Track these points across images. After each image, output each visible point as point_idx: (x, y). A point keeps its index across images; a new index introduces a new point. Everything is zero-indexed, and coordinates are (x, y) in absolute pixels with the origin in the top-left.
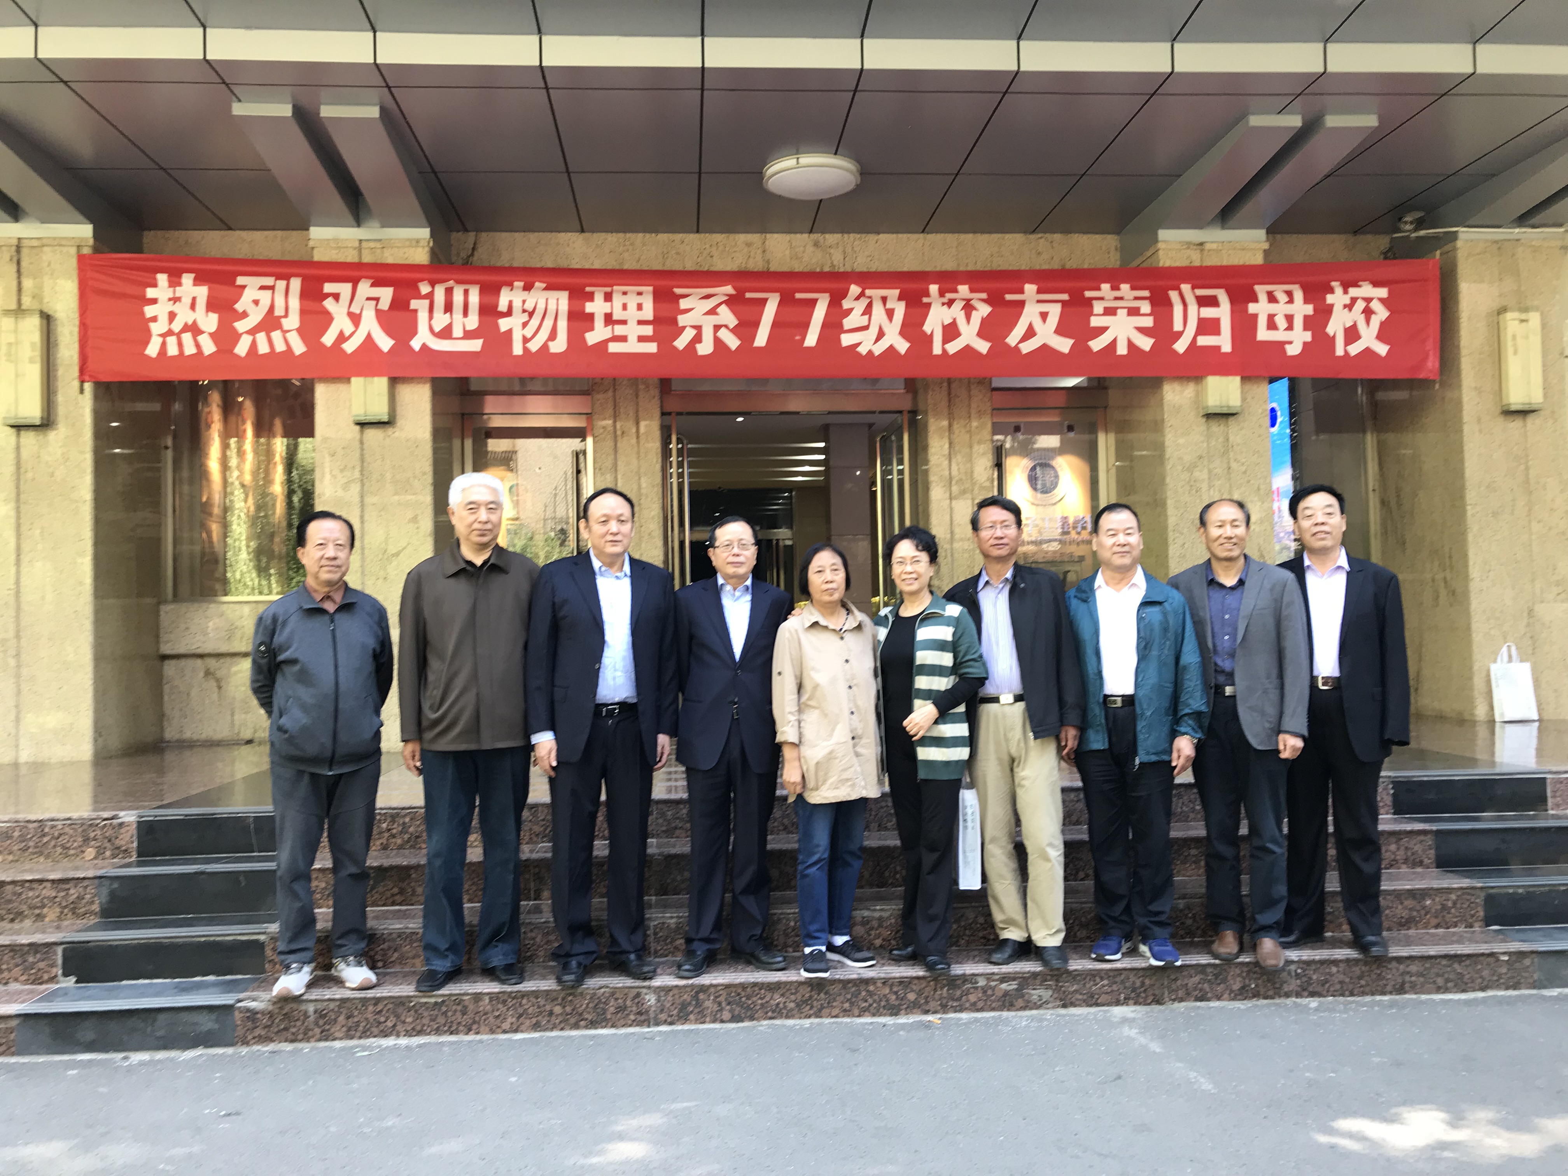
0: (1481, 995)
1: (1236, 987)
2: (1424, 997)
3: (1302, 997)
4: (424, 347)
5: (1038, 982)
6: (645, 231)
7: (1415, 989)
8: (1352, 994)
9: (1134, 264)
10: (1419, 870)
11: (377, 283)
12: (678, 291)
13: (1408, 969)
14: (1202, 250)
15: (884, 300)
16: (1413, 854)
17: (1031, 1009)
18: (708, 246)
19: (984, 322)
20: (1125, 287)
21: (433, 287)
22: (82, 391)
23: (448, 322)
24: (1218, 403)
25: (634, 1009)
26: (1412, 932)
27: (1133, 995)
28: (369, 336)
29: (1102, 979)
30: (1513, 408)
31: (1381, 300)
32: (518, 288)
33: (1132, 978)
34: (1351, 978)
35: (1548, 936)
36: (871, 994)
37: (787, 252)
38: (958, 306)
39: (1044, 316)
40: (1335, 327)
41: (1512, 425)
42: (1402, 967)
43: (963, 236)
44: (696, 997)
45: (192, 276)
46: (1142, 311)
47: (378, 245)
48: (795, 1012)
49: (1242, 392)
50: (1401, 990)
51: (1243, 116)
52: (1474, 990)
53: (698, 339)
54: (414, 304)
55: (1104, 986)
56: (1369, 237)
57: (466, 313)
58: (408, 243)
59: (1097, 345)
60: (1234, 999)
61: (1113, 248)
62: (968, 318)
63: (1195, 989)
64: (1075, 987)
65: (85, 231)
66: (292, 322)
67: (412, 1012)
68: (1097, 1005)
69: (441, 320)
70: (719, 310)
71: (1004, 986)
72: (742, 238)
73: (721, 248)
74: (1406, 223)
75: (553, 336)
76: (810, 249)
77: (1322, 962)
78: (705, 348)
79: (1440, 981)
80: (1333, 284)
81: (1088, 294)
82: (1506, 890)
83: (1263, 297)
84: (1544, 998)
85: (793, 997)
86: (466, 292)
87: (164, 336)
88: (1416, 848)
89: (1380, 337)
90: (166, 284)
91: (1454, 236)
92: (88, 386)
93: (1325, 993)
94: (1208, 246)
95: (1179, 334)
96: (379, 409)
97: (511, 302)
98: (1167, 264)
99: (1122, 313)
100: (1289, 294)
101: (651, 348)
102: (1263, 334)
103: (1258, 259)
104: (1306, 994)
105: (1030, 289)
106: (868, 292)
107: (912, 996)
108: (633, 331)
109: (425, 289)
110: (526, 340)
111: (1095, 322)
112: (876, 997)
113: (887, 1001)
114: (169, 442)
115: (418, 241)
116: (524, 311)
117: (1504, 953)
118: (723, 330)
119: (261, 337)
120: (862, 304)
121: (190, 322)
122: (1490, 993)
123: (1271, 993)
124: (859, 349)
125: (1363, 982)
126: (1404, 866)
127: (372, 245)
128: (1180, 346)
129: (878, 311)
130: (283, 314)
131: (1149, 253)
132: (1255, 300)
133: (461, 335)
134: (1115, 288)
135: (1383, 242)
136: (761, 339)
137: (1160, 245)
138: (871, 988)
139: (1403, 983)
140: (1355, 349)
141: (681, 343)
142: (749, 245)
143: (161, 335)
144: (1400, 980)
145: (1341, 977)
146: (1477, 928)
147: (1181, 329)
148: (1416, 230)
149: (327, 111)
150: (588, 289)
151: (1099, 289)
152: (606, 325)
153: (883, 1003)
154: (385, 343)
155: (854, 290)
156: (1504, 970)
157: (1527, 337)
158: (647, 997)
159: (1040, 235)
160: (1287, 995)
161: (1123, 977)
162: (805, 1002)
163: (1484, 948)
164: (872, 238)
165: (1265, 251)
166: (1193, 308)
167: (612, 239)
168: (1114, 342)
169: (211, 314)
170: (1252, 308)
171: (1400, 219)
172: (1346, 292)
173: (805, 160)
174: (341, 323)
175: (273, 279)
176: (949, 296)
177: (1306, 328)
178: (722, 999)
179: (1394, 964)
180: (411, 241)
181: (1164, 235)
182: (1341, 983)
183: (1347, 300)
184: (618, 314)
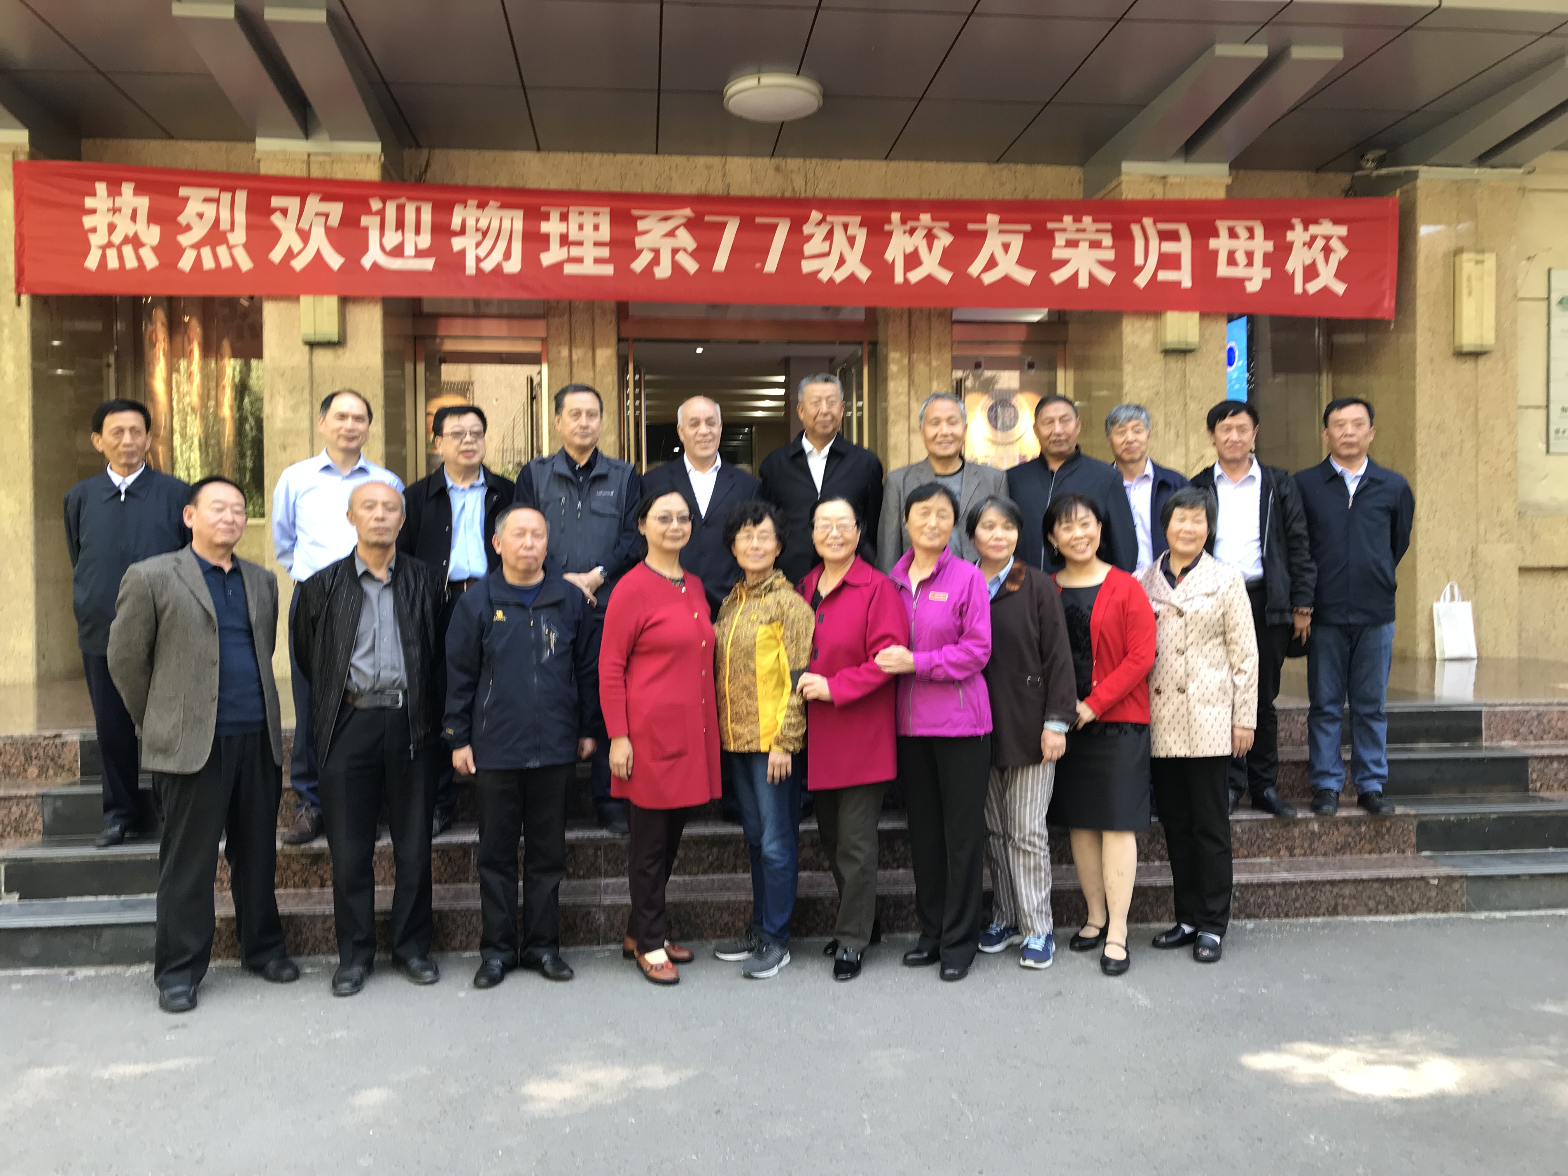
0: (1410, 917)
2: (1355, 919)
4: (375, 265)
6: (602, 151)
7: (1346, 911)
8: (1287, 915)
9: (1098, 196)
11: (327, 198)
12: (636, 213)
13: (1340, 893)
14: (1165, 185)
15: (846, 227)
18: (667, 168)
19: (945, 251)
20: (1087, 220)
21: (384, 203)
22: (19, 303)
23: (400, 239)
24: (1176, 339)
25: (584, 927)
26: (1346, 857)
28: (318, 254)
30: (1466, 349)
31: (1341, 239)
32: (472, 205)
34: (1287, 901)
35: (1478, 862)
37: (749, 176)
38: (920, 234)
39: (1006, 247)
40: (1295, 264)
41: (1464, 366)
42: (1335, 890)
43: (926, 164)
45: (132, 185)
46: (1104, 245)
47: (327, 159)
49: (1200, 329)
50: (1334, 911)
51: (1209, 45)
52: (1403, 912)
53: (656, 261)
54: (365, 220)
56: (1331, 176)
57: (418, 231)
58: (358, 158)
59: (1059, 277)
61: (1076, 181)
62: (930, 247)
65: (20, 137)
66: (238, 237)
69: (392, 239)
70: (677, 232)
72: (702, 160)
73: (680, 171)
74: (1367, 161)
75: (507, 255)
76: (771, 173)
77: (1260, 885)
78: (663, 271)
79: (1371, 904)
80: (1295, 221)
81: (1050, 225)
82: (1438, 818)
83: (1223, 232)
84: (1472, 921)
86: (418, 210)
87: (104, 248)
89: (1338, 275)
90: (105, 193)
91: (1414, 176)
92: (25, 299)
93: (1261, 915)
94: (1171, 180)
95: (1140, 269)
96: (331, 331)
97: (464, 221)
98: (1130, 197)
99: (1084, 246)
100: (1251, 231)
101: (608, 270)
102: (1223, 270)
103: (1220, 194)
105: (992, 219)
106: (829, 218)
108: (589, 253)
109: (376, 205)
110: (479, 260)
111: (1057, 254)
114: (112, 360)
115: (369, 156)
116: (477, 230)
117: (1434, 878)
118: (681, 253)
120: (824, 229)
121: (131, 235)
122: (1420, 915)
124: (820, 276)
125: (1298, 905)
127: (321, 158)
128: (1141, 281)
129: (839, 237)
130: (229, 227)
131: (1112, 186)
132: (1216, 235)
133: (413, 253)
134: (1077, 220)
135: (1345, 179)
136: (720, 263)
137: (1124, 178)
139: (1336, 906)
140: (1313, 287)
141: (639, 265)
143: (99, 247)
144: (1333, 903)
145: (1277, 900)
146: (1409, 853)
147: (1142, 263)
148: (1377, 168)
149: (271, 14)
150: (543, 209)
151: (1061, 221)
152: (562, 246)
154: (335, 261)
155: (816, 215)
156: (1433, 894)
157: (1482, 279)
158: (597, 916)
159: (1003, 165)
163: (1415, 872)
164: (834, 164)
165: (1227, 186)
166: (1154, 242)
167: (568, 159)
168: (1076, 274)
169: (152, 226)
170: (1213, 243)
171: (1362, 157)
172: (1306, 229)
173: (768, 79)
174: (289, 239)
175: (217, 191)
176: (911, 224)
177: (1265, 264)
179: (1328, 887)
180: (361, 155)
181: (1127, 167)
182: (1277, 905)
183: (1307, 237)
184: (574, 235)
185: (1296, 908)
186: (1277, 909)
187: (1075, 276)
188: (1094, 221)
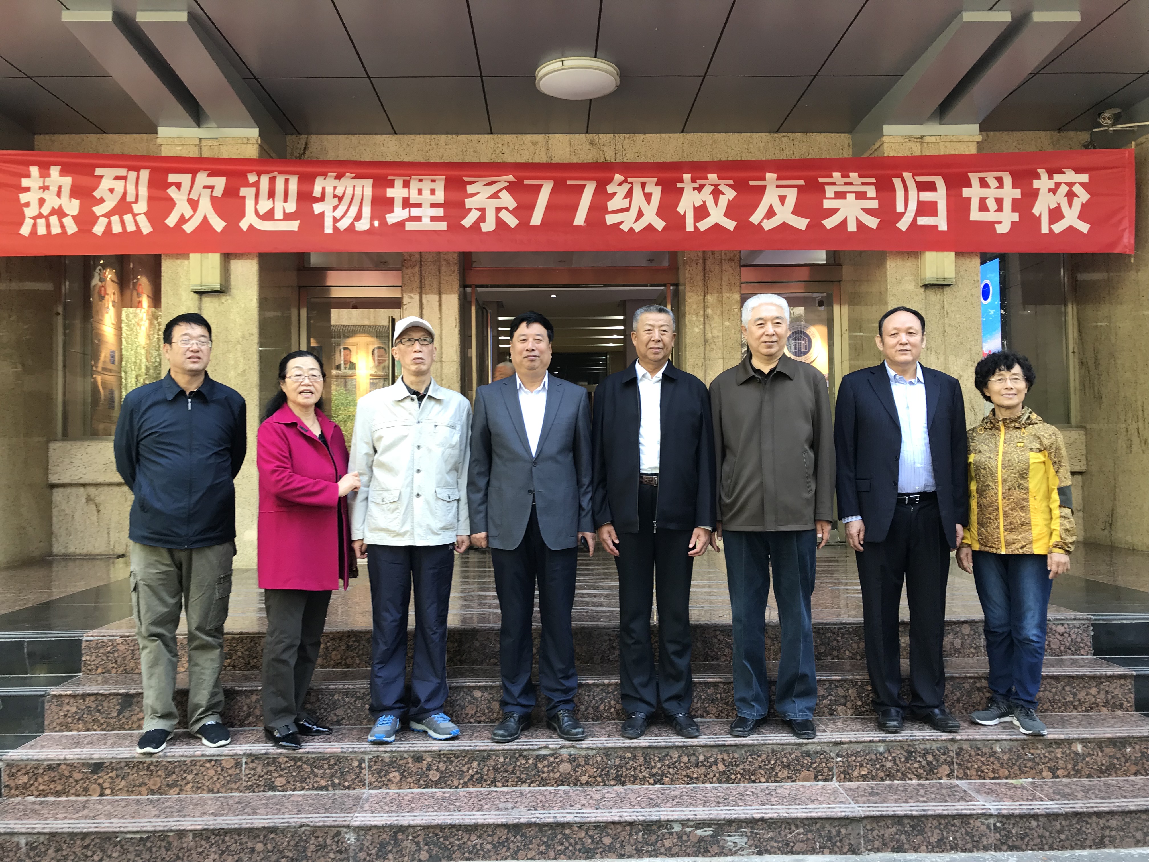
1: (934, 839)
3: (1000, 850)
4: (251, 227)
5: (733, 829)
8: (1051, 848)
9: (865, 155)
10: (1119, 713)
11: (213, 174)
12: (466, 179)
13: (1107, 825)
14: (922, 143)
15: (643, 185)
16: (1113, 697)
17: (726, 855)
18: (500, 145)
19: (730, 204)
20: (854, 175)
21: (259, 177)
23: (272, 206)
24: (935, 276)
25: (334, 847)
26: (1111, 780)
27: (829, 844)
28: (205, 218)
29: (797, 827)
31: (1082, 185)
32: (331, 176)
33: (828, 827)
34: (1051, 833)
36: (566, 837)
37: (568, 149)
38: (707, 190)
39: (782, 199)
40: (1041, 208)
43: (717, 135)
44: (395, 837)
45: (58, 168)
46: (868, 195)
47: (215, 143)
48: (491, 854)
49: (956, 266)
51: (958, 13)
53: (482, 218)
54: (243, 191)
55: (798, 834)
56: (1072, 134)
57: (286, 200)
58: (240, 141)
59: (830, 223)
60: (932, 851)
61: (846, 145)
62: (716, 201)
63: (892, 840)
64: (771, 834)
66: (141, 207)
67: (118, 848)
68: (792, 853)
70: (500, 194)
71: (699, 832)
72: (529, 138)
73: (511, 146)
74: (1104, 118)
75: (358, 217)
76: (587, 146)
77: (1022, 816)
78: (488, 226)
80: (1039, 170)
81: (821, 180)
83: (975, 183)
85: (490, 839)
86: (287, 181)
87: (35, 218)
88: (1116, 692)
89: (1081, 217)
90: (37, 175)
93: (1024, 847)
94: (927, 139)
95: (902, 215)
96: (214, 281)
97: (324, 189)
98: (891, 155)
99: (851, 197)
100: (1000, 180)
101: (442, 226)
102: (975, 215)
103: (973, 150)
104: (1005, 847)
105: (771, 176)
106: (630, 180)
107: (607, 841)
108: (427, 212)
109: (252, 178)
110: (335, 220)
111: (827, 204)
112: (572, 841)
113: (583, 844)
114: (60, 310)
115: (248, 139)
116: (335, 196)
118: (504, 210)
119: (115, 219)
120: (624, 189)
121: (56, 208)
123: (969, 846)
124: (622, 227)
125: (1062, 837)
126: (1105, 709)
127: (210, 142)
128: (903, 225)
129: (638, 194)
130: (134, 200)
131: (877, 146)
132: (969, 185)
133: (281, 217)
134: (845, 175)
136: (537, 219)
137: (884, 139)
138: (567, 832)
140: (1058, 228)
141: (468, 222)
142: (534, 144)
143: (32, 218)
144: (1099, 835)
145: (1041, 831)
147: (903, 211)
148: (1114, 124)
149: (142, 17)
150: (390, 178)
151: (831, 177)
152: (404, 208)
153: (578, 847)
154: (218, 224)
155: (618, 177)
158: (347, 836)
159: (784, 134)
160: (986, 849)
161: (818, 826)
162: (502, 844)
164: (640, 137)
165: (978, 143)
166: (913, 192)
167: (419, 140)
169: (73, 200)
170: (966, 192)
171: (1099, 115)
172: (1051, 178)
173: (569, 62)
174: (182, 207)
175: (126, 170)
176: (700, 182)
177: (1014, 210)
178: (420, 839)
179: (1094, 818)
180: (241, 138)
181: (887, 129)
182: (1041, 837)
183: (1051, 184)
184: (414, 198)
185: (1061, 840)
186: (1042, 841)
187: (844, 222)
188: (860, 176)
